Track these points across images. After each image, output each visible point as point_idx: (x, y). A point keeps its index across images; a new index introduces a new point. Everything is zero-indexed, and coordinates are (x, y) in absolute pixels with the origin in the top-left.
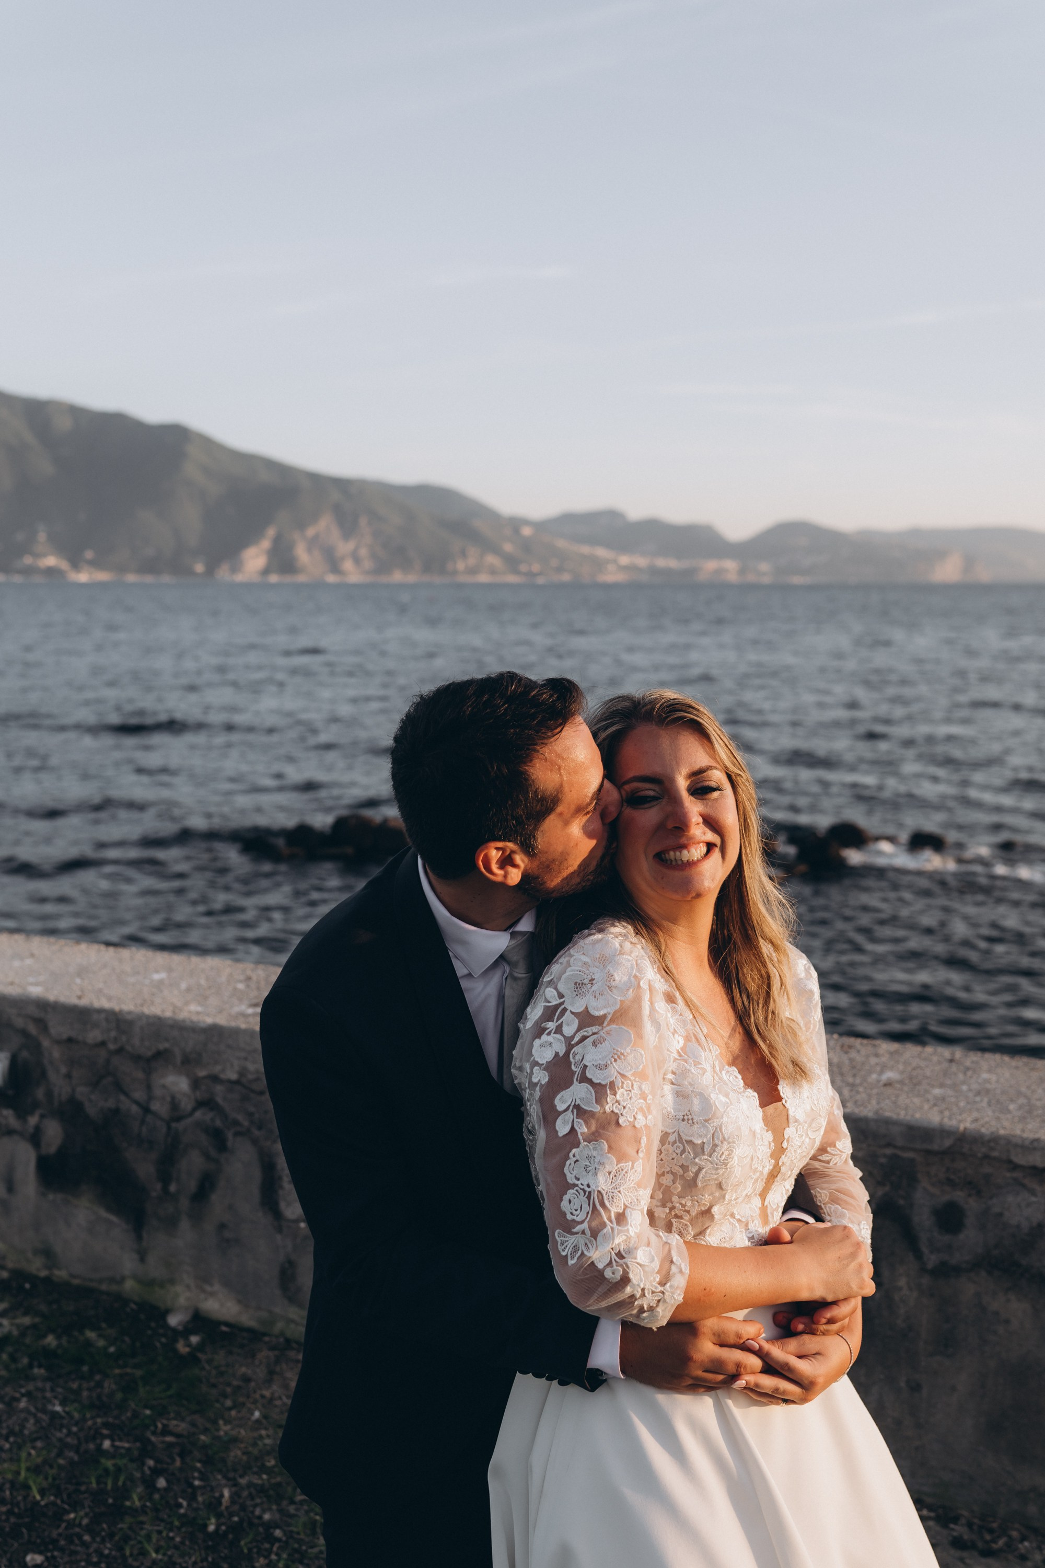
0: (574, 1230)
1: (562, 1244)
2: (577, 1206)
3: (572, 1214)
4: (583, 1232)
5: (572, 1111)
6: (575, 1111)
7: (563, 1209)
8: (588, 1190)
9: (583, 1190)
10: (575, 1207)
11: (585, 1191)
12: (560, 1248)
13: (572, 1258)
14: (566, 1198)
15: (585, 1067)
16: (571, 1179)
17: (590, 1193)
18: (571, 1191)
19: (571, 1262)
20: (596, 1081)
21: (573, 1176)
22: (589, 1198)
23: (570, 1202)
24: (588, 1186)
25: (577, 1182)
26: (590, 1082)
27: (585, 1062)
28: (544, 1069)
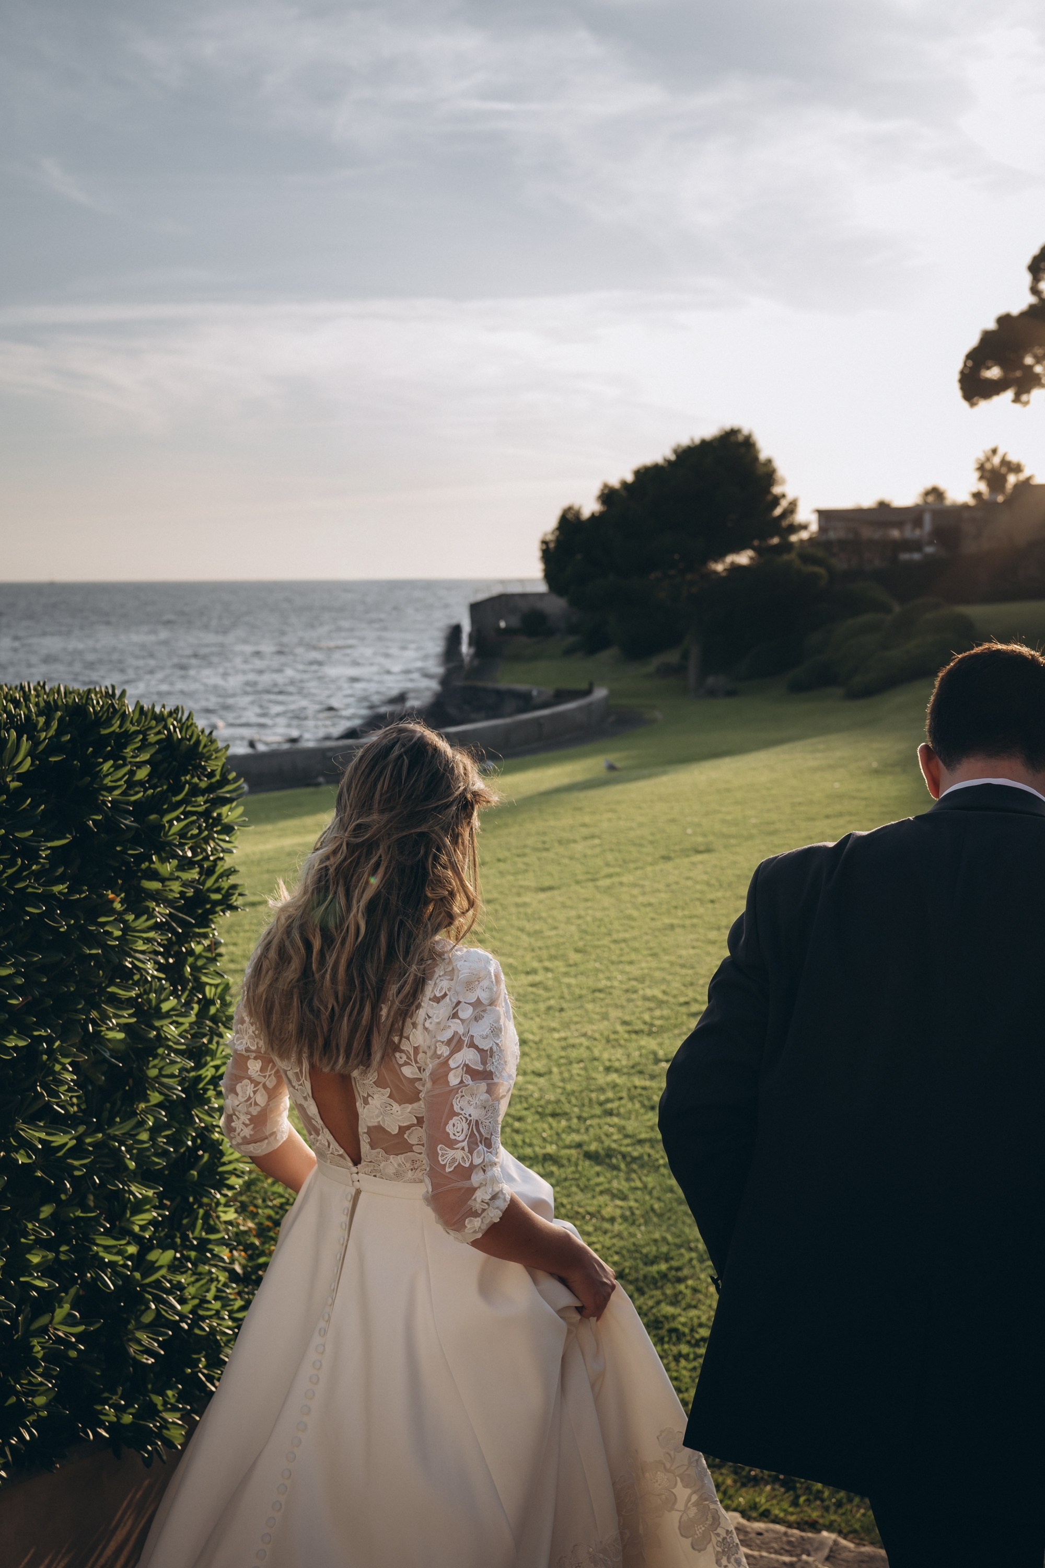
0: (456, 1147)
1: (442, 1156)
2: (459, 1129)
3: (454, 1134)
4: (463, 1149)
5: (463, 1068)
6: (465, 1069)
7: (447, 1130)
8: (469, 1118)
9: (466, 1118)
10: (458, 1130)
11: (467, 1119)
12: (440, 1159)
13: (450, 1167)
14: (451, 1123)
15: (472, 1036)
16: (456, 1109)
17: (471, 1120)
18: (455, 1118)
19: (448, 1170)
20: (481, 1047)
21: (459, 1107)
22: (469, 1124)
23: (454, 1125)
24: (470, 1115)
25: (461, 1112)
26: (476, 1047)
27: (471, 1033)
28: (446, 1045)
